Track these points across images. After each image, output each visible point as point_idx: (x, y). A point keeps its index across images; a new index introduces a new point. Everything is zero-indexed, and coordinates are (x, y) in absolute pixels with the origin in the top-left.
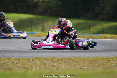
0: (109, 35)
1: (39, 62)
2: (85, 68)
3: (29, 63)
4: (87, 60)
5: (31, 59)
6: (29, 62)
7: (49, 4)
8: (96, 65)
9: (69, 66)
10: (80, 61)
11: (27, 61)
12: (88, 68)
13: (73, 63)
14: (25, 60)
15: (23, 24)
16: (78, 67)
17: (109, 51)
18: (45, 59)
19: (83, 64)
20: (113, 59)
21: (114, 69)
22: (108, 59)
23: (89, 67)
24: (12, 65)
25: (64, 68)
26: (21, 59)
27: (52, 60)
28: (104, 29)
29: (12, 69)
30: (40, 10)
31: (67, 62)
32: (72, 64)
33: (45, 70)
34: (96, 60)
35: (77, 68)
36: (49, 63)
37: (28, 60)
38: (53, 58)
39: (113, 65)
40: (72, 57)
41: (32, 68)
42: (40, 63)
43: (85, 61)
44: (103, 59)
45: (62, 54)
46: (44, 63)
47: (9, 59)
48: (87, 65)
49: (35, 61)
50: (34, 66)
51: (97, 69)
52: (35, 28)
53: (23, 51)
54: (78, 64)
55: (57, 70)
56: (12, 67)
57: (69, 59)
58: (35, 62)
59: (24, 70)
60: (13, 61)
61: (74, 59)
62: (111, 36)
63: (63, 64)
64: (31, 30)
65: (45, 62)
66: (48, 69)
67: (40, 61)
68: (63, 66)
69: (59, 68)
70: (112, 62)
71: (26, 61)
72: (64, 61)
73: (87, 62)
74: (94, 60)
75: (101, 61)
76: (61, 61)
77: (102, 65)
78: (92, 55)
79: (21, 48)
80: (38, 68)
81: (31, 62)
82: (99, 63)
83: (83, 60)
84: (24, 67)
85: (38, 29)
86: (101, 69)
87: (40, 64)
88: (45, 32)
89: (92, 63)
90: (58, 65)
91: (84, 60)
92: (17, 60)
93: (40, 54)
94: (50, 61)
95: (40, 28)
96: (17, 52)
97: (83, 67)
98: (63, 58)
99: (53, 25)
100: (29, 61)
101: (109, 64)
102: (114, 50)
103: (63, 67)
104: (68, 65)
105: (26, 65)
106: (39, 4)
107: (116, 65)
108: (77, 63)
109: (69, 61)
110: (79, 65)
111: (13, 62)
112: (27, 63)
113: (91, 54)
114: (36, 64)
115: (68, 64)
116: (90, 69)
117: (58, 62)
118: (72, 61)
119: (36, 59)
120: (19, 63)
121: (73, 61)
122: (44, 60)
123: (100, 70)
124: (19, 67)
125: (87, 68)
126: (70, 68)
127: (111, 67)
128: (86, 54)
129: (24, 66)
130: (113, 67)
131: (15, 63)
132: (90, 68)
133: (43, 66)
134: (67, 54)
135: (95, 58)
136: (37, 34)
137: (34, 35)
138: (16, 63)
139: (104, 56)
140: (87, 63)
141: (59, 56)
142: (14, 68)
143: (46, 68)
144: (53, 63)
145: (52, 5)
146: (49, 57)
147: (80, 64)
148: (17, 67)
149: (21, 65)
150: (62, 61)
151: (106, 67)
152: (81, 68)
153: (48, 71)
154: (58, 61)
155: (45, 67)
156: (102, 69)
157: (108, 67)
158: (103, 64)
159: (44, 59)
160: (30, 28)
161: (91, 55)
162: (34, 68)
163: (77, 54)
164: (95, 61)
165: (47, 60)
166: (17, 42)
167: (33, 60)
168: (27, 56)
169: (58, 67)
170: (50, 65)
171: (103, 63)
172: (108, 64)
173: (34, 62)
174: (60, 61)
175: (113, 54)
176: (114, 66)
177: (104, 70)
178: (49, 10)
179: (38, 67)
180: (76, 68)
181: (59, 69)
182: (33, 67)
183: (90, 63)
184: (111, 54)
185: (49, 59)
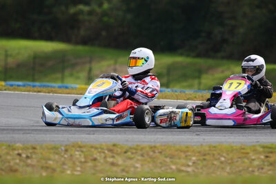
1: (80, 155)
2: (189, 169)
3: (57, 157)
4: (193, 151)
5: (63, 148)
6: (57, 154)
7: (105, 19)
8: (215, 162)
9: (151, 165)
10: (176, 153)
11: (52, 151)
12: (196, 170)
13: (162, 158)
14: (48, 149)
15: (42, 65)
16: (174, 167)
18: (96, 148)
19: (183, 161)
20: (255, 151)
21: (256, 173)
22: (243, 151)
23: (197, 168)
24: (18, 161)
25: (139, 170)
26: (38, 147)
27: (110, 150)
29: (16, 171)
30: (82, 32)
31: (148, 155)
32: (159, 161)
33: (94, 174)
34: (215, 152)
35: (169, 171)
36: (105, 157)
37: (55, 149)
38: (114, 145)
39: (256, 163)
40: (158, 145)
41: (64, 169)
42: (83, 156)
43: (189, 154)
44: (231, 150)
45: (135, 136)
46: (92, 158)
47: (9, 146)
48: (194, 163)
49: (72, 153)
50: (70, 164)
51: (218, 173)
52: (71, 75)
55: (124, 174)
56: (17, 167)
57: (151, 148)
58: (71, 155)
59: (44, 174)
60: (20, 151)
61: (163, 148)
63: (138, 160)
64: (62, 79)
65: (95, 156)
66: (101, 172)
67: (82, 152)
68: (138, 165)
69: (127, 169)
70: (253, 157)
71: (50, 153)
72: (140, 152)
73: (194, 156)
74: (210, 152)
75: (228, 154)
76: (132, 153)
77: (230, 164)
78: (206, 141)
80: (79, 169)
81: (62, 154)
82: (223, 159)
83: (185, 152)
84: (45, 165)
85: (78, 78)
86: (226, 174)
87: (83, 160)
89: (204, 159)
90: (124, 161)
91: (188, 151)
92: (28, 148)
93: (83, 136)
94: (106, 152)
95: (83, 75)
96: (29, 130)
97: (183, 168)
98: (137, 146)
99: (112, 67)
100: (57, 151)
101: (246, 161)
103: (137, 168)
104: (149, 162)
105: (51, 162)
106: (81, 17)
107: (261, 163)
108: (171, 158)
109: (151, 153)
110: (175, 164)
111: (19, 155)
112: (52, 156)
113: (204, 137)
114: (74, 159)
115: (149, 160)
116: (202, 173)
117: (126, 155)
118: (158, 154)
119: (73, 149)
120: (34, 156)
121: (160, 153)
122: (93, 150)
123: (223, 175)
124: (33, 166)
125: (193, 171)
126: (155, 171)
127: (250, 169)
128: (191, 137)
129: (46, 163)
130: (256, 170)
131: (24, 156)
132: (201, 171)
133: (90, 164)
134: (147, 136)
135: (213, 147)
136: (76, 88)
137: (67, 91)
138: (27, 157)
139: (233, 142)
140: (194, 158)
141: (127, 141)
142: (21, 169)
143: (97, 168)
144: (113, 157)
145: (112, 20)
146: (104, 144)
147: (177, 161)
148: (28, 165)
149: (38, 161)
150: (136, 153)
151: (237, 169)
152: (180, 171)
154: (126, 152)
155: (95, 166)
156: (228, 173)
157: (244, 170)
158: (233, 163)
159: (92, 147)
160: (59, 75)
161: (204, 139)
162: (68, 169)
163: (170, 137)
164: (214, 155)
165: (100, 150)
166: (30, 107)
167: (66, 151)
168: (53, 141)
169: (127, 167)
170: (107, 162)
171: (232, 159)
172: (243, 162)
173: (69, 154)
174: (129, 153)
175: (254, 137)
176: (258, 165)
177: (233, 176)
178: (104, 33)
179: (78, 166)
180: (167, 169)
181: (127, 172)
182: (66, 167)
183: (201, 158)
184: (250, 137)
185: (105, 148)
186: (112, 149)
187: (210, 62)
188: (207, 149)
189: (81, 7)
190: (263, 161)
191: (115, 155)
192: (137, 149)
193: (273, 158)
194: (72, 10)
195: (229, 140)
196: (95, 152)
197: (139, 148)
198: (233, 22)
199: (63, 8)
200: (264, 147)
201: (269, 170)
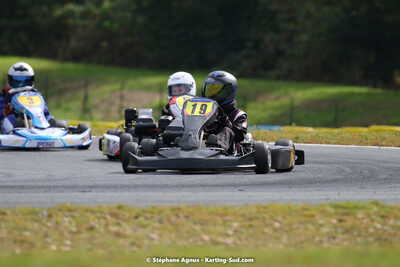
0: (311, 129)
1: (70, 223)
2: (229, 241)
3: (36, 225)
4: (235, 214)
5: (45, 213)
6: (37, 221)
7: (107, 24)
8: (266, 230)
9: (173, 235)
10: (210, 217)
11: (29, 217)
12: (239, 242)
13: (189, 225)
14: (23, 214)
16: (206, 238)
17: (311, 183)
18: (93, 212)
19: (220, 229)
20: (323, 212)
21: (326, 245)
22: (305, 213)
23: (240, 239)
25: (156, 242)
26: (9, 212)
27: (114, 215)
28: (293, 108)
30: (73, 44)
32: (185, 229)
33: (90, 250)
34: (265, 215)
35: (200, 243)
36: (107, 225)
37: (33, 214)
38: (120, 207)
39: (325, 230)
40: (182, 206)
41: (47, 243)
42: (74, 224)
43: (228, 218)
44: (289, 212)
45: (150, 194)
46: (87, 226)
48: (235, 231)
49: (59, 219)
50: (55, 236)
51: (271, 245)
52: (58, 106)
53: (17, 184)
54: (203, 230)
55: (135, 249)
57: (173, 210)
58: (57, 223)
59: (18, 251)
61: (190, 210)
62: (317, 134)
63: (156, 228)
65: (92, 223)
66: (101, 246)
67: (73, 217)
68: (154, 236)
69: (138, 242)
70: (321, 222)
71: (26, 220)
72: (157, 217)
73: (236, 221)
74: (258, 215)
75: (284, 218)
76: (146, 219)
77: (287, 232)
78: (253, 198)
79: (9, 175)
81: (44, 221)
82: (277, 225)
83: (222, 215)
84: (19, 238)
85: (67, 110)
86: (281, 247)
87: (74, 229)
88: (91, 119)
89: (251, 226)
90: (135, 230)
91: (226, 214)
93: (74, 194)
94: (108, 217)
95: (76, 105)
97: (220, 239)
98: (154, 208)
99: (118, 93)
100: (36, 217)
101: (310, 226)
102: (327, 181)
103: (153, 239)
104: (170, 231)
105: (27, 234)
106: (70, 21)
107: (333, 230)
108: (202, 224)
109: (173, 218)
110: (209, 233)
112: (29, 224)
113: (251, 194)
114: (61, 228)
115: (171, 228)
117: (137, 221)
118: (183, 220)
119: (60, 213)
120: (3, 225)
121: (187, 217)
122: (88, 214)
123: (278, 248)
125: (235, 243)
126: (179, 244)
127: (317, 239)
128: (230, 194)
129: (21, 235)
130: (325, 240)
132: (245, 242)
133: (85, 235)
134: (167, 194)
135: (262, 208)
139: (292, 200)
140: (236, 225)
141: (139, 200)
143: (96, 241)
144: (118, 224)
145: (116, 26)
146: (104, 205)
147: (212, 228)
149: (9, 232)
150: (152, 218)
151: (298, 240)
152: (215, 243)
153: (101, 252)
154: (136, 217)
155: (92, 238)
156: (286, 245)
157: (307, 240)
158: (291, 230)
159: (87, 211)
161: (250, 197)
162: (52, 244)
163: (201, 193)
164: (264, 219)
165: (98, 215)
167: (50, 216)
168: (31, 203)
169: (138, 238)
170: (109, 232)
171: (290, 225)
172: (307, 229)
173: (54, 221)
174: (141, 219)
175: (322, 193)
176: (328, 234)
177: (292, 250)
178: (105, 44)
179: (67, 239)
180: (196, 241)
181: (139, 246)
182: (49, 240)
183: (247, 224)
184: (316, 193)
185: (106, 211)
186: (117, 213)
187: (260, 84)
188: (254, 210)
189: (71, 7)
190: (335, 227)
191: (121, 222)
192: (152, 213)
193: (349, 222)
194: (58, 12)
195: (286, 197)
196: (92, 217)
197: (156, 211)
198: (292, 26)
199: (45, 9)
200: (336, 207)
201: (344, 240)
